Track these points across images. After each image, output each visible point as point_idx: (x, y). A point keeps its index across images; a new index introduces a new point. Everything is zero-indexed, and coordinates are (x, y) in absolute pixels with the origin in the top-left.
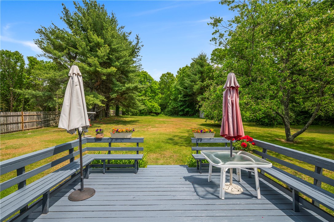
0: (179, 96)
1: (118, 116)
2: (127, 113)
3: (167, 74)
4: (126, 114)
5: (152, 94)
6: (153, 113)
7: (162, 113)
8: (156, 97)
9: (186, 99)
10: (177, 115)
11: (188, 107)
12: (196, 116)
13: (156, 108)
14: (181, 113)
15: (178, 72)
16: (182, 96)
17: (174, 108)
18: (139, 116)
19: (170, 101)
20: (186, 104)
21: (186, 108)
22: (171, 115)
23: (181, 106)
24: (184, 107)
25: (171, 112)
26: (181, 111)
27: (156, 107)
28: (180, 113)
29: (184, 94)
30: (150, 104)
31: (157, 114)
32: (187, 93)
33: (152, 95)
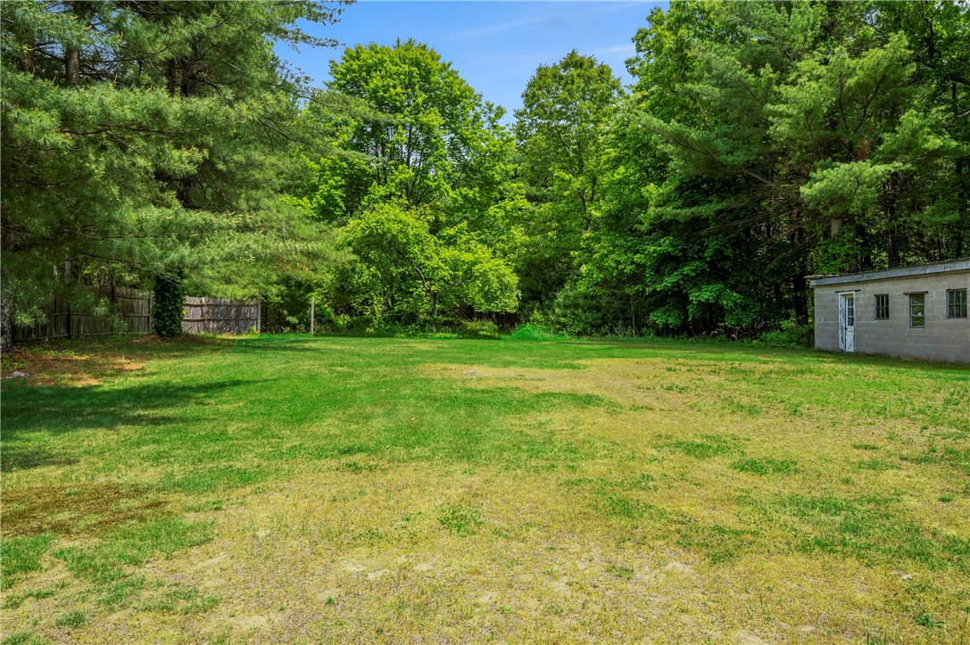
0: (652, 190)
1: (172, 334)
2: (293, 320)
3: (566, 66)
4: (288, 324)
5: (465, 190)
6: (481, 316)
7: (537, 315)
8: (492, 210)
9: (706, 210)
10: (639, 328)
11: (715, 272)
12: (784, 336)
13: (486, 282)
14: (657, 317)
15: (641, 38)
16: (668, 188)
17: (615, 283)
18: (379, 334)
19: (587, 234)
20: (703, 249)
21: (698, 280)
22: (596, 327)
23: (665, 262)
24: (686, 270)
25: (590, 309)
26: (661, 300)
27: (484, 274)
28: (652, 317)
29: (692, 171)
30: (449, 253)
31: (506, 322)
32: (713, 164)
33: (465, 197)
